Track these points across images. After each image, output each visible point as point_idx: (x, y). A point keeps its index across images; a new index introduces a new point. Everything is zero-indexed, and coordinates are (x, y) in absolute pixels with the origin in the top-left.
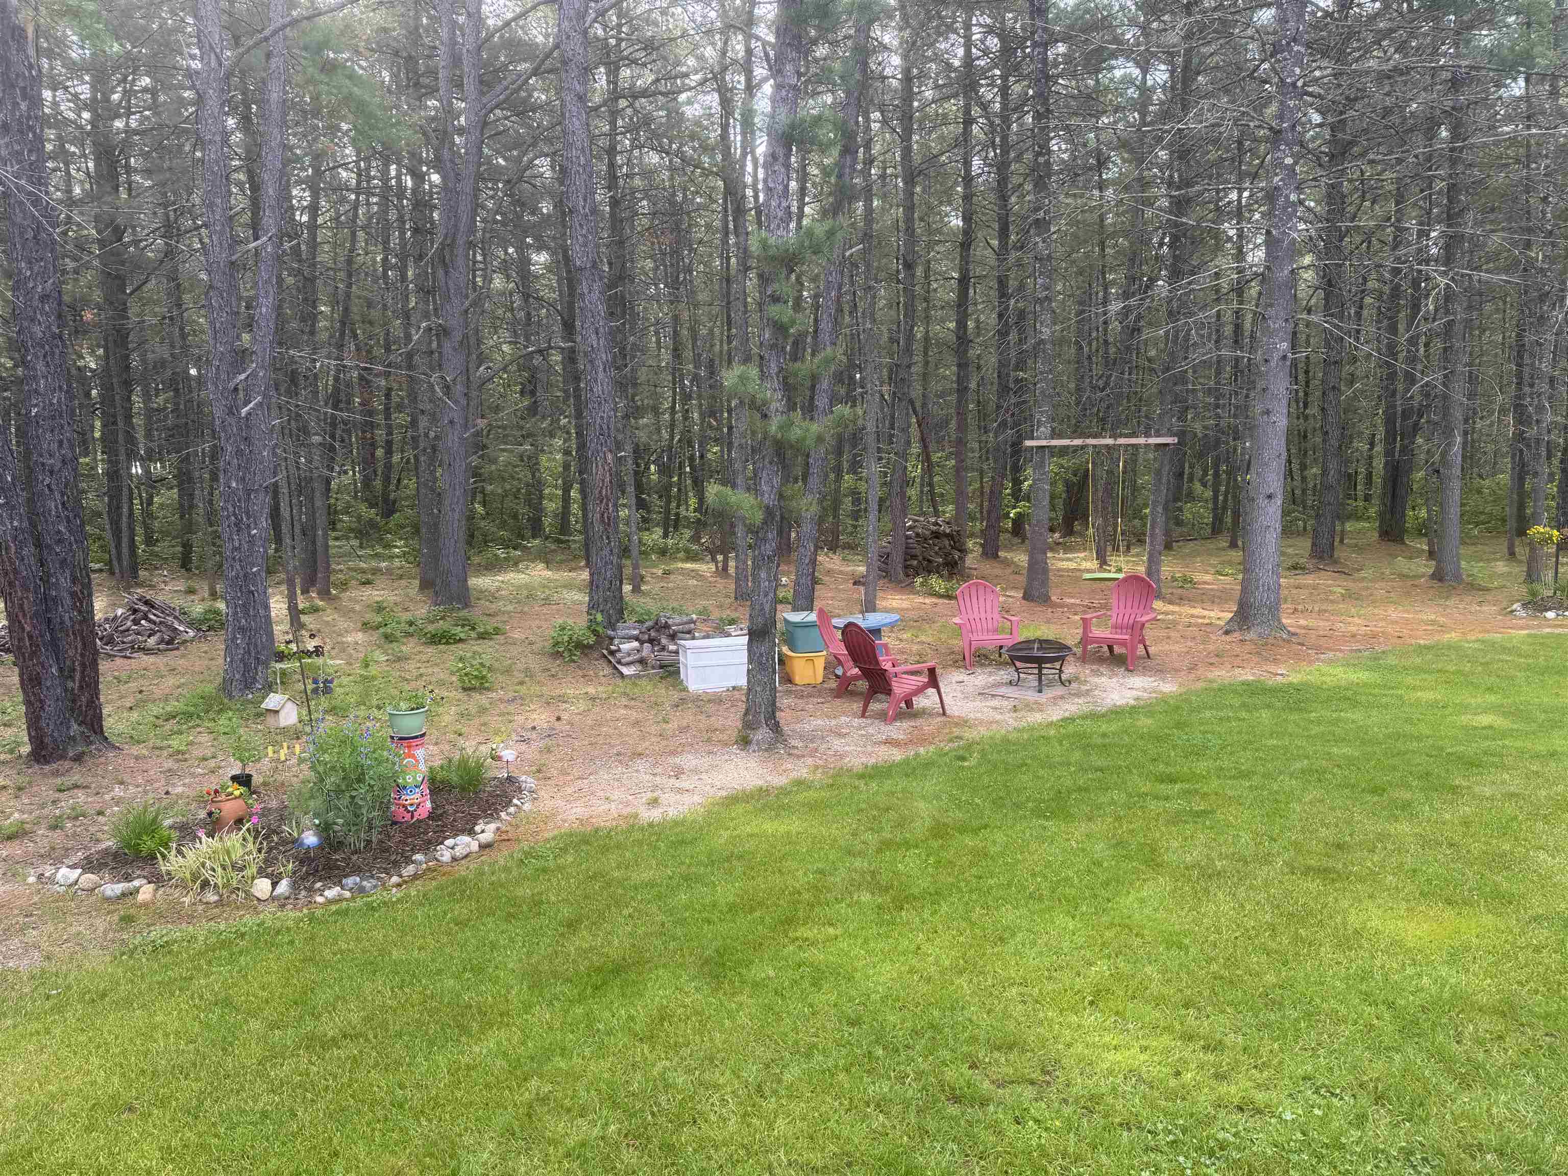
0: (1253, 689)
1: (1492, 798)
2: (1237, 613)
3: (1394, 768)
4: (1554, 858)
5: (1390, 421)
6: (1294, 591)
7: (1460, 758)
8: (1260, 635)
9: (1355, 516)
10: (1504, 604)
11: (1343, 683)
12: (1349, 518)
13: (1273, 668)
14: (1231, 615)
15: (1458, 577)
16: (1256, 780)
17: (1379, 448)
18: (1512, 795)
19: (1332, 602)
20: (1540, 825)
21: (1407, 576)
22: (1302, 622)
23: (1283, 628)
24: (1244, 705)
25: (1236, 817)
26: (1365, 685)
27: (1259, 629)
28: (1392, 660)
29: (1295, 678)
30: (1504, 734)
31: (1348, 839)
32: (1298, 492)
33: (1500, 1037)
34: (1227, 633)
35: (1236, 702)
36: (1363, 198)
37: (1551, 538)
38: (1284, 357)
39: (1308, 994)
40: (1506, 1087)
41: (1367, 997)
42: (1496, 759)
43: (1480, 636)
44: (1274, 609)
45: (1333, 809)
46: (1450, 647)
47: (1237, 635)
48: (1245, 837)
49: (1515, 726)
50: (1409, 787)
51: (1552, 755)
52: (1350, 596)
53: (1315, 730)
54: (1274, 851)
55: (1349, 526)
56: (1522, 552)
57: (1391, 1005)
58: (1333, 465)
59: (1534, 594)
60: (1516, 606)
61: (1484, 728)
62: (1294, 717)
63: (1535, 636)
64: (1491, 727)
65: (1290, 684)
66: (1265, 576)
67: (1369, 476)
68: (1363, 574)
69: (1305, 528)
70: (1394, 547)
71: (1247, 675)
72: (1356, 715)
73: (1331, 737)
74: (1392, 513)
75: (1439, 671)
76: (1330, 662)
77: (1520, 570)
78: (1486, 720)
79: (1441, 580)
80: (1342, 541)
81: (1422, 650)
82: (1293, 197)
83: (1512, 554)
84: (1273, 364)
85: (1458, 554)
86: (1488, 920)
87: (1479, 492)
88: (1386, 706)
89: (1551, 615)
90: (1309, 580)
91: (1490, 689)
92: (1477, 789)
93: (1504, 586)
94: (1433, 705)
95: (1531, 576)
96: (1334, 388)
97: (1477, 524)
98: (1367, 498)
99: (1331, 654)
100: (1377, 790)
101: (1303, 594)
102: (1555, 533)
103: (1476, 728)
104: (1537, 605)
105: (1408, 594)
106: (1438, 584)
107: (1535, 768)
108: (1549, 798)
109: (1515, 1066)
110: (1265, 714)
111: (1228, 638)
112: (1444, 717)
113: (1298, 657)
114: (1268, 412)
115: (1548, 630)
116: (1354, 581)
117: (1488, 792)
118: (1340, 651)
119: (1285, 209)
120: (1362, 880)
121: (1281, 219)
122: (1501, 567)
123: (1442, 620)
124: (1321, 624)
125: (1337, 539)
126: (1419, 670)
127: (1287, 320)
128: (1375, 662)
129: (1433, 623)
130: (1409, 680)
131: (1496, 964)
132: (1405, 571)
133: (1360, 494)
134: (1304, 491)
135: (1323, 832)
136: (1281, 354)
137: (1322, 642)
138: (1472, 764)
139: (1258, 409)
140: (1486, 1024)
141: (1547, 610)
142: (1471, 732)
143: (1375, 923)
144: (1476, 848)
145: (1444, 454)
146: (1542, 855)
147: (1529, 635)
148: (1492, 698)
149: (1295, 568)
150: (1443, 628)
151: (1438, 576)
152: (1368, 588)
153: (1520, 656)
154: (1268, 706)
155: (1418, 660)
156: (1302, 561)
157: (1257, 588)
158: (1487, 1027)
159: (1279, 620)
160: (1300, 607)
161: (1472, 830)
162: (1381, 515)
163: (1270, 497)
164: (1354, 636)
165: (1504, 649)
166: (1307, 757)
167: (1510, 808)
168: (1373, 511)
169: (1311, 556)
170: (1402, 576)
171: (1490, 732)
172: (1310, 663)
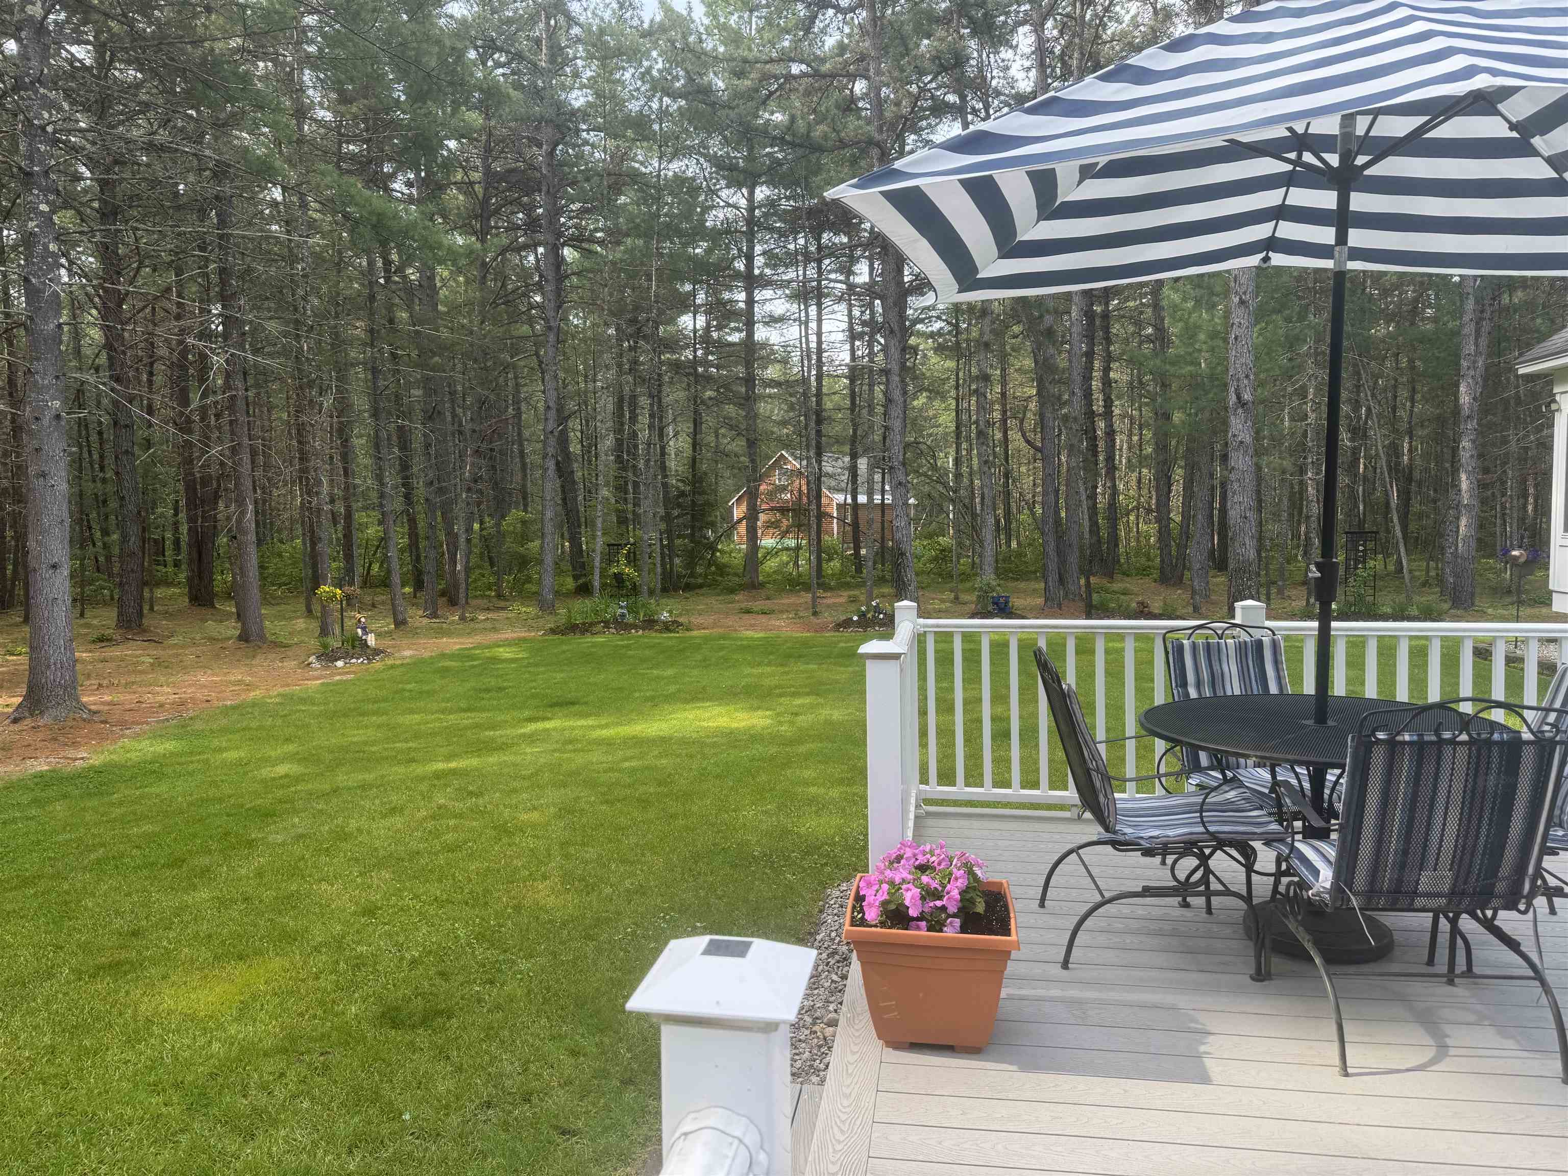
0: (43, 781)
1: (283, 844)
2: (27, 697)
3: (195, 836)
4: (332, 885)
5: (190, 487)
6: (100, 665)
7: (255, 809)
8: (55, 718)
9: (166, 582)
10: (303, 658)
11: (149, 757)
12: (158, 584)
13: (71, 753)
14: (21, 699)
15: (262, 637)
16: (42, 885)
17: (182, 516)
18: (301, 836)
19: (142, 672)
20: (323, 859)
21: (218, 640)
22: (107, 698)
23: (83, 707)
24: (35, 801)
25: (14, 935)
26: (172, 754)
27: (53, 712)
28: (199, 725)
29: (97, 760)
30: (298, 779)
31: (144, 923)
32: (101, 559)
33: (282, 1075)
34: (15, 721)
35: (25, 799)
36: (141, 265)
37: (335, 596)
38: (58, 417)
39: (90, 1110)
40: (285, 1121)
41: (155, 1088)
42: (288, 806)
43: (281, 690)
44: (71, 689)
45: (129, 894)
46: (254, 705)
47: (28, 723)
48: (25, 954)
49: (307, 771)
50: (210, 852)
51: (335, 791)
52: (159, 664)
53: (117, 812)
54: (59, 961)
55: (159, 593)
56: (316, 608)
57: (177, 1086)
58: (134, 530)
59: (325, 646)
60: (312, 659)
61: (281, 777)
62: (94, 802)
63: (328, 684)
64: (287, 776)
65: (92, 767)
66: (55, 654)
67: (177, 542)
68: (174, 641)
69: (112, 598)
70: (203, 610)
71: (41, 766)
72: (162, 788)
73: (132, 817)
74: (200, 578)
75: (244, 729)
76: (136, 737)
77: (315, 625)
78: (281, 769)
79: (247, 641)
80: (151, 609)
81: (226, 711)
82: (53, 247)
83: (309, 611)
84: (46, 422)
85: (260, 615)
86: (276, 963)
87: (280, 555)
88: (191, 774)
89: (340, 664)
90: (115, 652)
91: (288, 740)
92: (270, 839)
93: (302, 642)
94: (239, 763)
95: (324, 631)
96: (127, 452)
97: (280, 585)
98: (177, 564)
99: (137, 729)
100: (177, 862)
101: (109, 668)
102: (338, 591)
103: (274, 779)
104: (328, 656)
105: (217, 657)
106: (243, 645)
107: (320, 807)
108: (331, 831)
109: (294, 1097)
110: (59, 807)
111: (17, 727)
112: (246, 773)
113: (102, 737)
114: (44, 475)
115: (338, 678)
116: (164, 649)
117: (280, 838)
118: (147, 723)
119: (44, 259)
120: (154, 962)
121: (41, 269)
122: (301, 624)
123: (248, 679)
124: (128, 697)
125: (146, 608)
126: (224, 731)
127: (57, 377)
128: (183, 730)
129: (239, 682)
130: (216, 743)
131: (281, 1004)
132: (215, 634)
133: (169, 559)
134: (108, 558)
135: (118, 923)
136: (53, 412)
137: (128, 717)
138: (267, 815)
139: (32, 470)
140: (270, 1066)
141: (336, 660)
142: (268, 784)
143: (169, 1003)
144: (268, 895)
145: (239, 521)
146: (324, 885)
147: (322, 684)
148: (291, 748)
149: (101, 639)
150: (250, 687)
151: (244, 637)
152: (178, 655)
153: (313, 704)
154: (65, 796)
155: (225, 721)
156: (108, 632)
157: (49, 667)
158: (270, 1069)
159: (78, 701)
160: (105, 682)
161: (265, 880)
162: (190, 580)
163: (54, 567)
164: (161, 706)
165: (303, 701)
166: (103, 845)
167: (298, 850)
168: (182, 577)
169: (119, 626)
170: (212, 639)
171: (286, 780)
172: (114, 741)
